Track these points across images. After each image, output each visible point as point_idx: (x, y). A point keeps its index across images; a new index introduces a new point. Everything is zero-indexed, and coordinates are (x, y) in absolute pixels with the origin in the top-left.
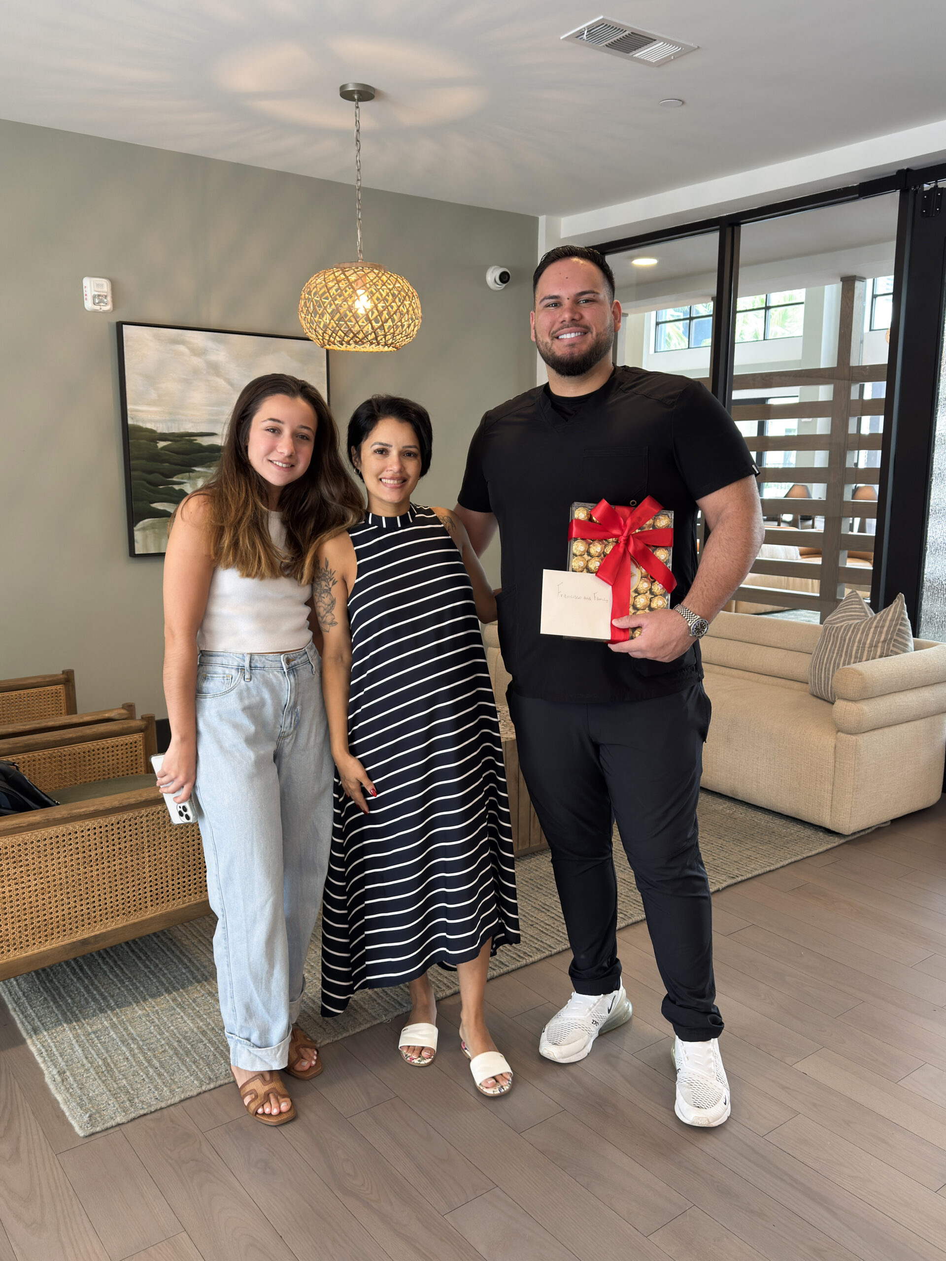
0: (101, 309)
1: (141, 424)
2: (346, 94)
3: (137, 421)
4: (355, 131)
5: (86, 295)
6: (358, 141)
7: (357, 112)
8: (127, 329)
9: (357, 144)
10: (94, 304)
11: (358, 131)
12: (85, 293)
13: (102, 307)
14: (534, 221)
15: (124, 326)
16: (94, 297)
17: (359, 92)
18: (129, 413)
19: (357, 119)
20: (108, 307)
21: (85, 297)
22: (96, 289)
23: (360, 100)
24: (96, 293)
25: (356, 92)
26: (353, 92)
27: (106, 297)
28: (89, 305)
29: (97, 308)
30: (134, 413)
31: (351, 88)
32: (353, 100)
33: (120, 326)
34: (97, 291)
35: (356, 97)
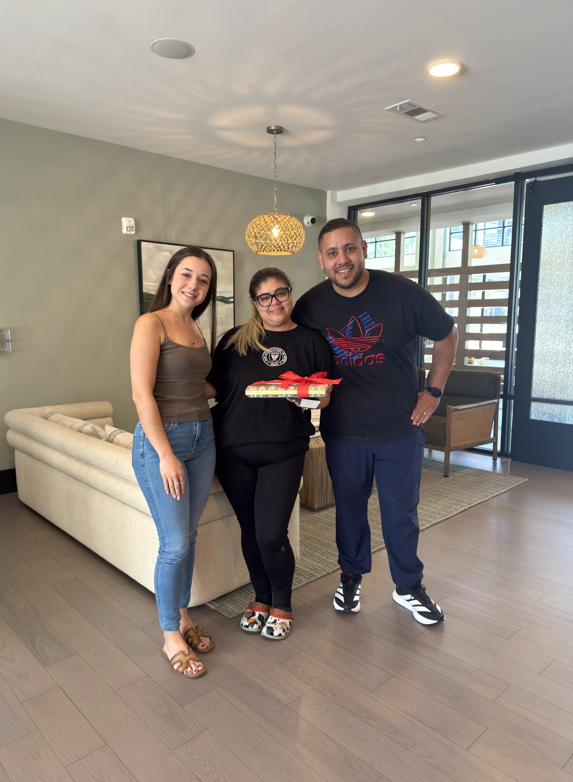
0: (130, 233)
1: (149, 292)
2: (270, 131)
3: (147, 290)
4: (274, 148)
5: (123, 226)
6: (275, 153)
7: (275, 139)
8: (143, 244)
9: (275, 155)
10: (127, 231)
11: (275, 148)
12: (122, 225)
13: (131, 232)
14: (325, 193)
15: (142, 242)
16: (127, 227)
17: (276, 130)
18: (144, 286)
19: (275, 143)
20: (134, 233)
21: (122, 227)
22: (128, 223)
23: (276, 133)
24: (129, 225)
25: (275, 130)
26: (273, 130)
27: (133, 227)
28: (124, 231)
29: (129, 233)
30: (146, 286)
31: (273, 128)
32: (273, 133)
33: (139, 243)
34: (128, 224)
35: (275, 132)
